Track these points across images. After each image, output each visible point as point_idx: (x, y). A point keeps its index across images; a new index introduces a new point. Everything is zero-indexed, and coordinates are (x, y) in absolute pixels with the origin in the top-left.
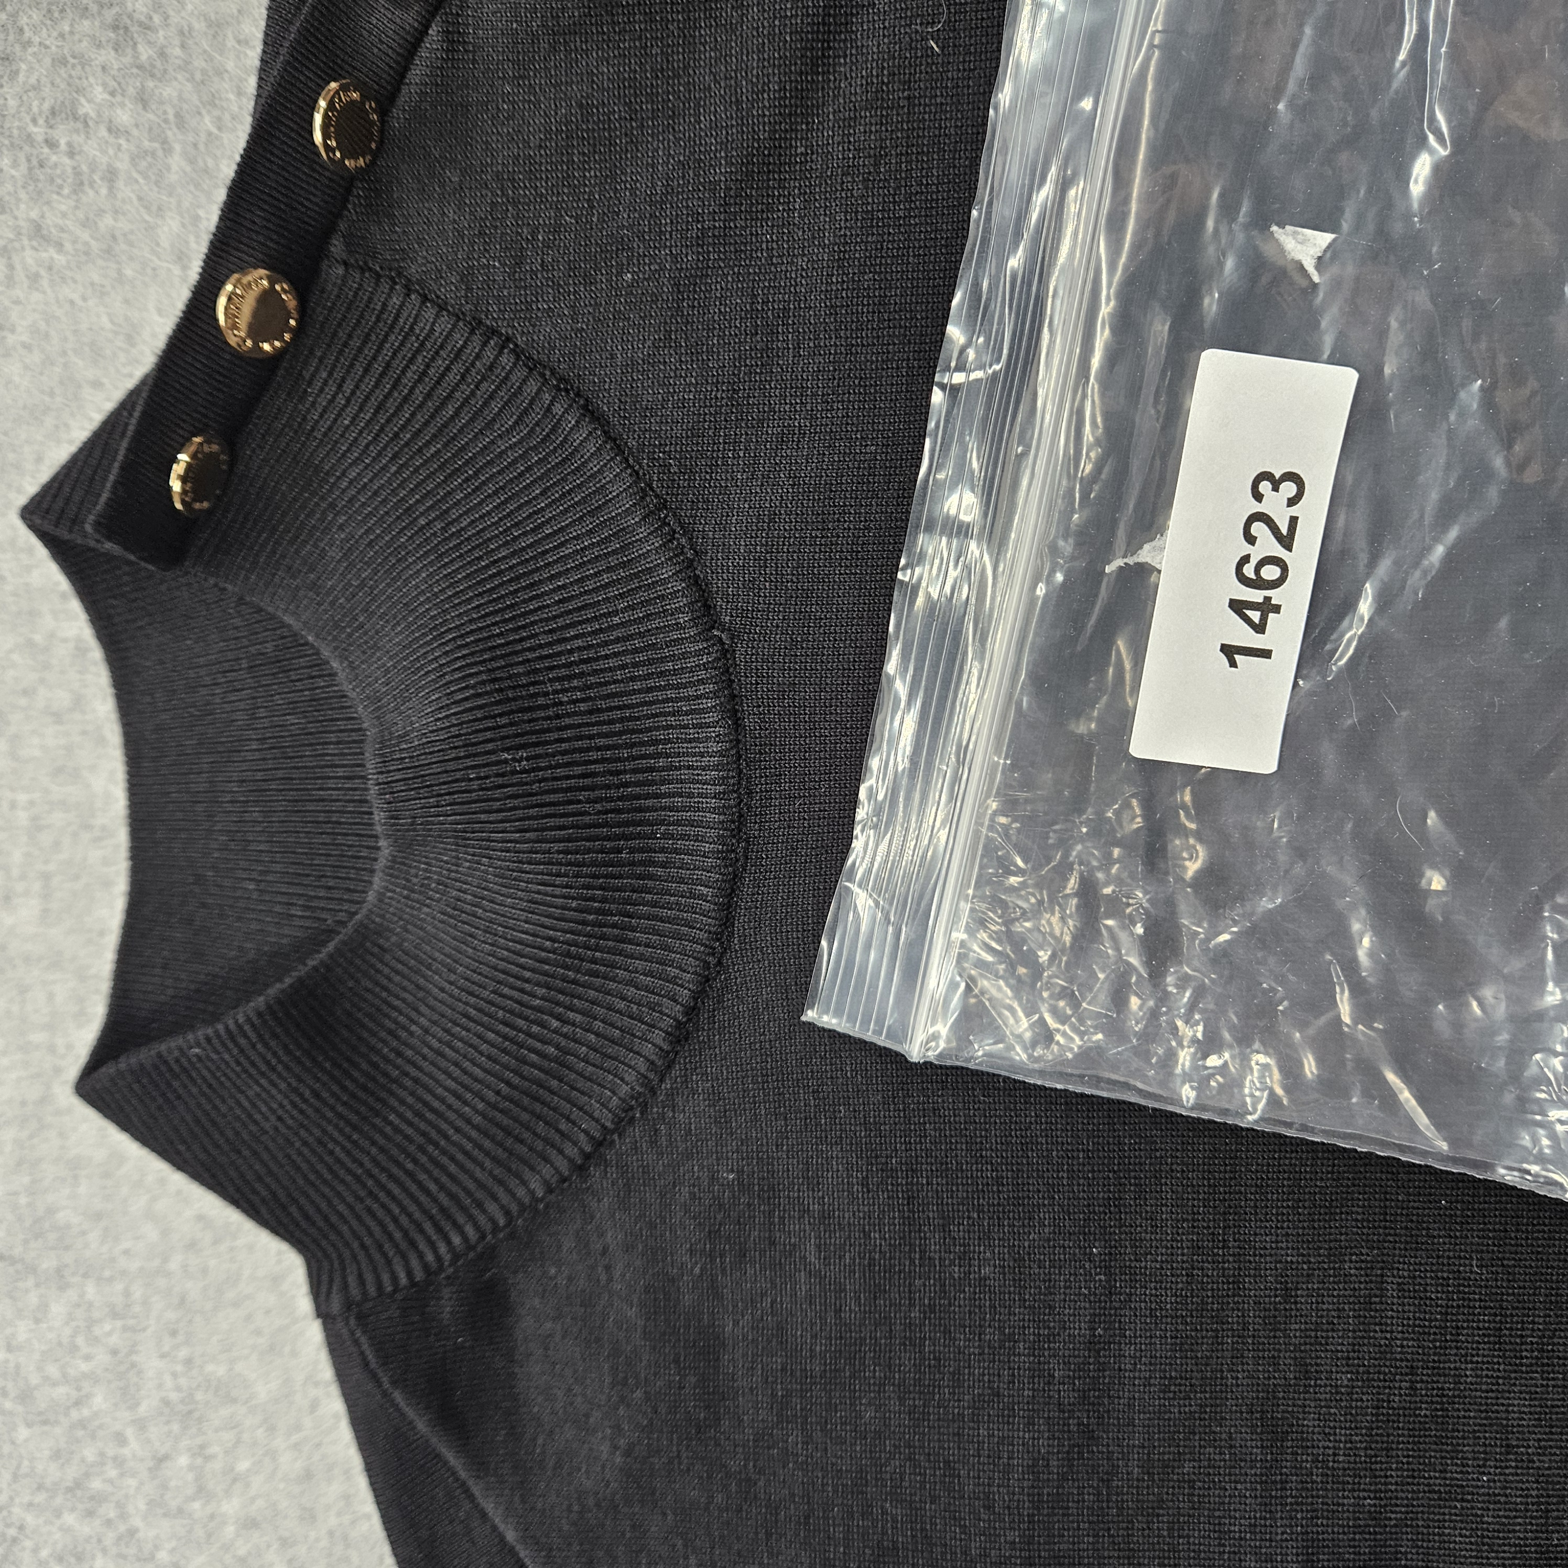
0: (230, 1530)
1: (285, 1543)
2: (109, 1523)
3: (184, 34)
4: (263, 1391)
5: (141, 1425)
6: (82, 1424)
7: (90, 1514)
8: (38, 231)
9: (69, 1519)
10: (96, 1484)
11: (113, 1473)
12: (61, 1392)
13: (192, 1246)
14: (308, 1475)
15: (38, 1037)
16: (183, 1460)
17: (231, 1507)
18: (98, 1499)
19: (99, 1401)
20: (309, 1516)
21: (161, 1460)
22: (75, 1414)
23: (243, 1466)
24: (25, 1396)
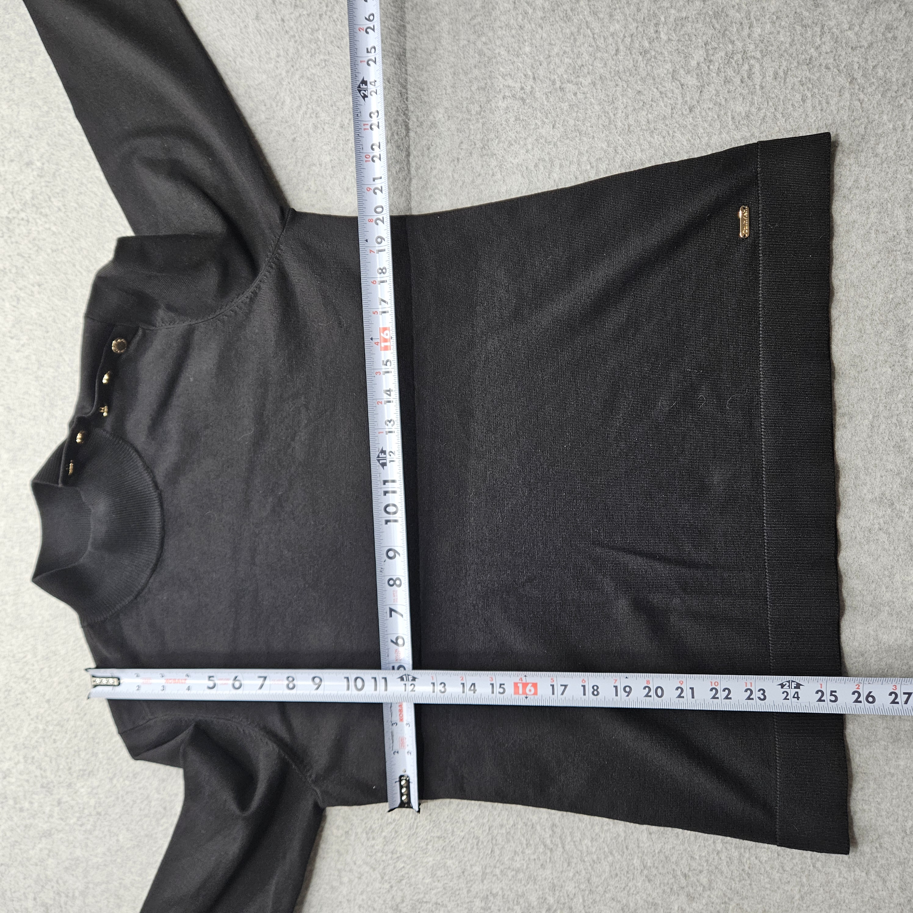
0: (55, 685)
1: (67, 687)
2: (30, 685)
3: (48, 379)
4: (63, 652)
5: (37, 661)
6: (25, 662)
7: (26, 683)
8: (21, 416)
9: (22, 684)
10: (28, 676)
11: (31, 672)
12: (22, 655)
13: (48, 621)
14: (71, 671)
15: (18, 576)
16: (46, 669)
17: (56, 679)
18: (28, 679)
19: (29, 656)
20: (72, 680)
21: (42, 669)
22: (25, 660)
23: (58, 669)
24: (14, 656)
